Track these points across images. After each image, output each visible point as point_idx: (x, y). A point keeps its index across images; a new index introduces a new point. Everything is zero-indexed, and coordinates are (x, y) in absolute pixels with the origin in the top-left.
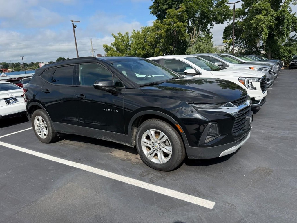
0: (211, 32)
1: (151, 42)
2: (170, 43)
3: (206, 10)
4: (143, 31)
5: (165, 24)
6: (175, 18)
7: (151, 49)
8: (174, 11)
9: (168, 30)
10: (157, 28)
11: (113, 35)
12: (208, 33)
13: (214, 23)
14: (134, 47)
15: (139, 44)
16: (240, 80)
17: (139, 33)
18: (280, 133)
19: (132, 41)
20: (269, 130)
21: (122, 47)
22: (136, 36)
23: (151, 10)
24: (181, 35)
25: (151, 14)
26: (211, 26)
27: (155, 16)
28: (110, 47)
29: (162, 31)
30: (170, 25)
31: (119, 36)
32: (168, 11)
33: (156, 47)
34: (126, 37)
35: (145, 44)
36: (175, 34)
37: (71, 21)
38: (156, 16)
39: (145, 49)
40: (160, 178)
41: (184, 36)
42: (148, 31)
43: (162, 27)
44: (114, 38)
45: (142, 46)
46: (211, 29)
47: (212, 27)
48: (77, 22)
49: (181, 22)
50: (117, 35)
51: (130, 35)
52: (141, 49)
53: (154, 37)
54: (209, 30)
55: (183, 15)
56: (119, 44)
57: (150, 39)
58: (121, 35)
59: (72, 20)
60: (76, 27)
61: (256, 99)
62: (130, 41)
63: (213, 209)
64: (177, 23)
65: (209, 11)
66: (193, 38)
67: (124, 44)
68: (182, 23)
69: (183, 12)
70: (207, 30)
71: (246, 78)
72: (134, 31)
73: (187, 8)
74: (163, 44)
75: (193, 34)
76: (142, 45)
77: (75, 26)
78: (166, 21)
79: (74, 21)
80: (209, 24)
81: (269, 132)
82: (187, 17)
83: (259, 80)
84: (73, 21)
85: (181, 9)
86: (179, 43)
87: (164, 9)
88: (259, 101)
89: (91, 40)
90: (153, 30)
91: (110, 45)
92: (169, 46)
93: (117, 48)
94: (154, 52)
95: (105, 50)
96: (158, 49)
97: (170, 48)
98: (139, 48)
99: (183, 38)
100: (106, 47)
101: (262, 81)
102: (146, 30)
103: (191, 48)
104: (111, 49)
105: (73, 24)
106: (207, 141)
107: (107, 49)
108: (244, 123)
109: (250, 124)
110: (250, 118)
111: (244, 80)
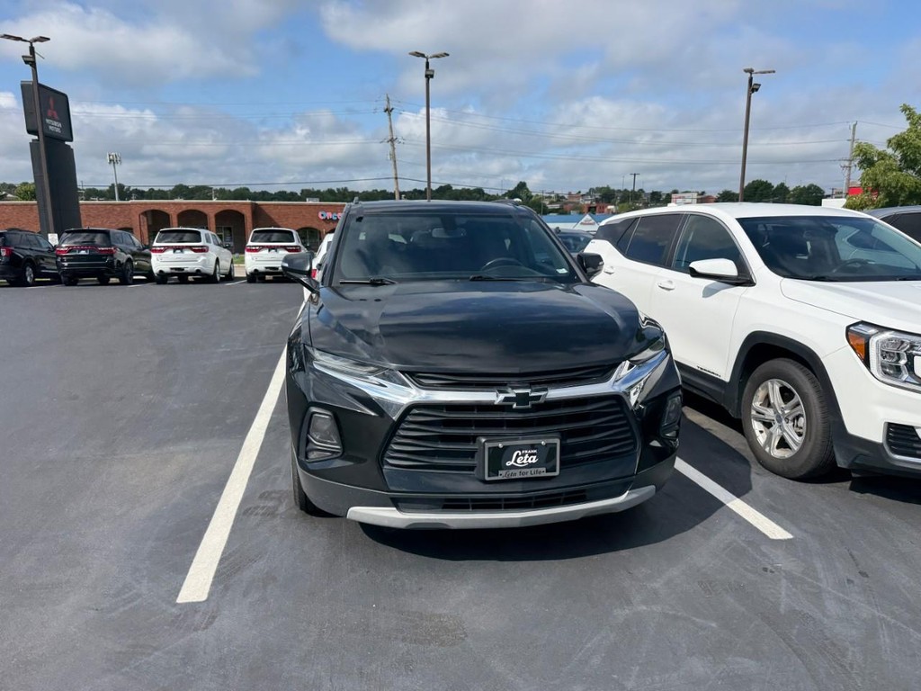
11: (906, 109)
16: (853, 332)
20: (823, 573)
28: (879, 154)
37: (746, 71)
44: (908, 119)
48: (764, 73)
59: (749, 67)
60: (757, 90)
71: (882, 329)
77: (756, 87)
79: (756, 70)
84: (751, 71)
89: (855, 126)
93: (904, 157)
95: (861, 162)
100: (865, 154)
104: (880, 162)
105: (751, 80)
106: (313, 456)
107: (867, 159)
108: (471, 454)
109: (502, 469)
110: (498, 447)
111: (868, 338)
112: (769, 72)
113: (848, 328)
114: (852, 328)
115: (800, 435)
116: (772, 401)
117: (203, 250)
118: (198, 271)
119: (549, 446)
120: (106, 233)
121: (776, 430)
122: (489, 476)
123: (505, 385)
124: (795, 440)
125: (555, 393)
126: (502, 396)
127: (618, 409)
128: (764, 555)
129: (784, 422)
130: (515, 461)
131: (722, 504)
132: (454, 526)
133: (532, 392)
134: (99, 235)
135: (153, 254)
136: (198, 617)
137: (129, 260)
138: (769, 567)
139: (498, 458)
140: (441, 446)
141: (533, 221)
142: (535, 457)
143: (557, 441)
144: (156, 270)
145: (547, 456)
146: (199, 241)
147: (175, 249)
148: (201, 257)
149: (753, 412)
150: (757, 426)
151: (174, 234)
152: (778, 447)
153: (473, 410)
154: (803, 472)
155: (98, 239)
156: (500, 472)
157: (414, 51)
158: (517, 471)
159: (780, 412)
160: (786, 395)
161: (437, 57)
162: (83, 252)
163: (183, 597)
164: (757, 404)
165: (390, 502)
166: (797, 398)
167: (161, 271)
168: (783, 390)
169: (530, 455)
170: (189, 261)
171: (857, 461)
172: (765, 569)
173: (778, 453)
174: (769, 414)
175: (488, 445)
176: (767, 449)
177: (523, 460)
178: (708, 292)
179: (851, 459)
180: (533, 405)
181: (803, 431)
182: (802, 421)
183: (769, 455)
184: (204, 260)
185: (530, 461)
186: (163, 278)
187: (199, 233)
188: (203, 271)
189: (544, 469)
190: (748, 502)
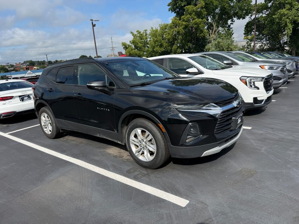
0: (232, 28)
1: (169, 40)
2: (188, 40)
3: (226, 5)
4: (161, 28)
5: (184, 21)
6: (194, 15)
7: (168, 46)
8: (192, 7)
9: (186, 27)
10: (175, 24)
11: (132, 33)
12: (229, 29)
13: (235, 19)
14: (152, 45)
15: (157, 41)
16: (242, 79)
17: (157, 31)
18: (279, 135)
19: (150, 38)
20: (268, 131)
21: (140, 45)
22: (154, 34)
23: (170, 7)
24: (200, 31)
25: (169, 11)
26: (231, 22)
27: (173, 13)
28: (128, 45)
29: (180, 28)
30: (188, 22)
31: (138, 34)
32: (186, 8)
33: (174, 44)
34: (145, 34)
35: (163, 41)
36: (194, 30)
38: (175, 13)
39: (163, 46)
40: (144, 175)
41: (202, 33)
42: (166, 29)
43: (180, 24)
44: (133, 35)
45: (160, 44)
46: (231, 25)
47: (233, 23)
48: (96, 21)
49: (199, 18)
50: (135, 33)
51: (148, 32)
52: (158, 47)
53: (172, 34)
54: (229, 26)
55: (202, 11)
56: (137, 42)
57: (168, 36)
58: (140, 32)
59: (91, 19)
60: (95, 26)
61: (259, 99)
62: (148, 39)
63: (185, 208)
64: (195, 19)
65: (230, 6)
66: (213, 34)
67: (142, 41)
68: (200, 20)
69: (202, 8)
70: (228, 26)
71: (248, 77)
72: (152, 28)
73: (206, 4)
74: (181, 41)
75: (213, 30)
76: (160, 42)
77: (95, 25)
78: (184, 17)
79: (93, 20)
80: (229, 20)
81: (267, 134)
82: (206, 13)
83: (262, 79)
85: (199, 6)
86: (198, 39)
87: (183, 5)
88: (263, 101)
89: (111, 38)
90: (171, 27)
91: (128, 43)
92: (187, 43)
93: (135, 46)
94: (172, 49)
95: (124, 48)
96: (176, 46)
97: (188, 45)
98: (157, 46)
99: (201, 35)
100: (125, 45)
101: (265, 81)
102: (164, 28)
103: (210, 44)
104: (129, 47)
105: (92, 23)
106: (188, 140)
107: (126, 47)
108: (230, 124)
111: (246, 79)
113: (240, 78)
130: (239, 122)
156: (237, 126)
163: (182, 205)
165: (218, 145)
169: (240, 119)
171: (247, 108)
175: (236, 119)
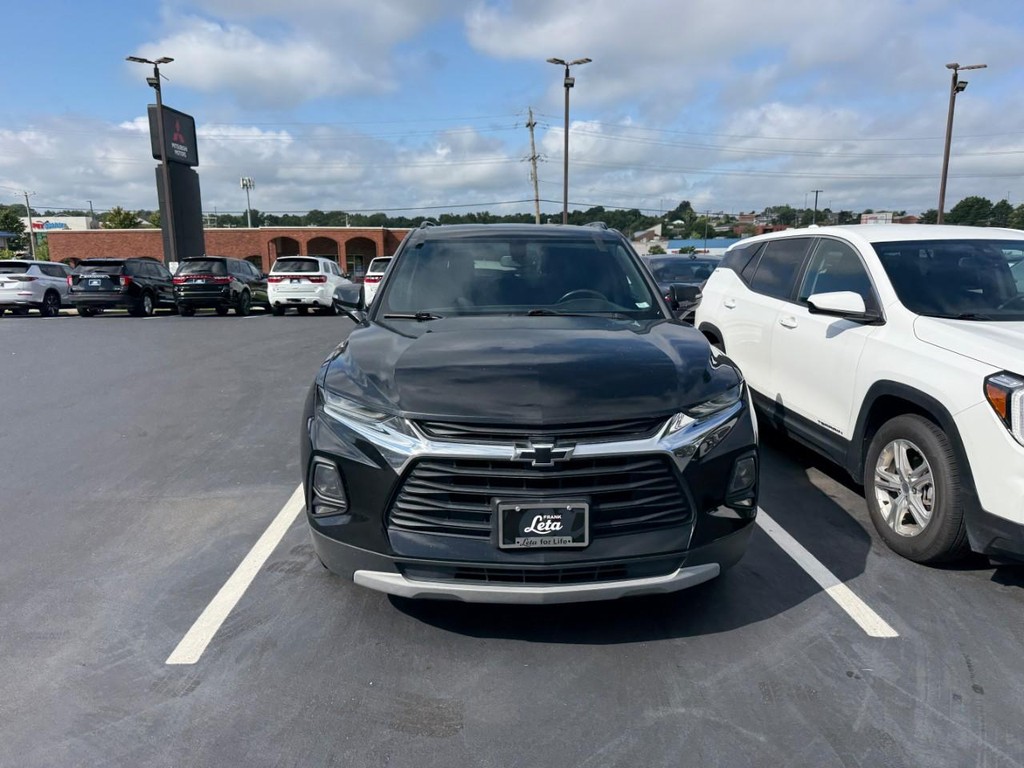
16: (993, 384)
37: (949, 67)
48: (973, 68)
59: (953, 62)
60: (963, 89)
63: (163, 665)
77: (961, 85)
84: (956, 67)
105: (955, 77)
106: (320, 510)
108: (486, 517)
109: (519, 536)
110: (514, 510)
111: (1010, 392)
112: (979, 67)
113: (986, 379)
114: (991, 379)
115: (927, 508)
116: (897, 466)
117: (321, 280)
118: (315, 302)
119: (576, 512)
120: (223, 261)
121: (901, 501)
122: (504, 543)
123: (527, 438)
124: (922, 515)
125: (584, 450)
126: (520, 451)
127: (665, 470)
128: (855, 656)
129: (911, 492)
130: (536, 528)
131: (819, 589)
132: (467, 599)
133: (555, 447)
134: (216, 264)
135: (270, 284)
136: (182, 681)
137: (246, 290)
138: (856, 672)
139: (514, 524)
140: (451, 506)
141: (619, 247)
142: (559, 524)
143: (586, 506)
144: (272, 301)
145: (573, 524)
146: (317, 270)
147: (292, 279)
148: (319, 287)
149: (877, 479)
150: (881, 496)
151: (292, 263)
152: (904, 523)
153: (488, 466)
154: (932, 553)
155: (215, 268)
156: (517, 539)
157: (552, 57)
158: (538, 539)
159: (907, 480)
160: (914, 459)
161: (579, 63)
162: (199, 282)
163: (175, 658)
164: (881, 469)
165: (394, 566)
166: (926, 463)
167: (277, 302)
168: (911, 454)
169: (553, 521)
170: (306, 291)
171: (994, 546)
172: (850, 674)
173: (903, 530)
174: (895, 481)
175: (502, 508)
176: (891, 525)
177: (543, 526)
178: (833, 332)
179: (987, 543)
180: (556, 463)
181: (932, 504)
182: (931, 491)
183: (892, 531)
184: (322, 291)
185: (553, 528)
186: (280, 310)
187: (317, 262)
188: (320, 303)
189: (570, 538)
190: (852, 588)
